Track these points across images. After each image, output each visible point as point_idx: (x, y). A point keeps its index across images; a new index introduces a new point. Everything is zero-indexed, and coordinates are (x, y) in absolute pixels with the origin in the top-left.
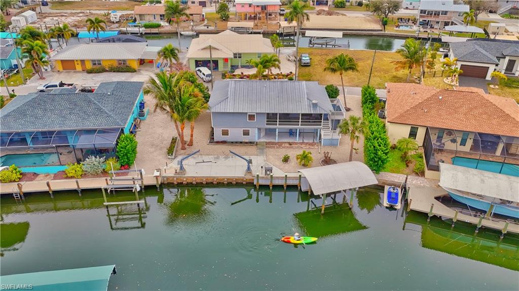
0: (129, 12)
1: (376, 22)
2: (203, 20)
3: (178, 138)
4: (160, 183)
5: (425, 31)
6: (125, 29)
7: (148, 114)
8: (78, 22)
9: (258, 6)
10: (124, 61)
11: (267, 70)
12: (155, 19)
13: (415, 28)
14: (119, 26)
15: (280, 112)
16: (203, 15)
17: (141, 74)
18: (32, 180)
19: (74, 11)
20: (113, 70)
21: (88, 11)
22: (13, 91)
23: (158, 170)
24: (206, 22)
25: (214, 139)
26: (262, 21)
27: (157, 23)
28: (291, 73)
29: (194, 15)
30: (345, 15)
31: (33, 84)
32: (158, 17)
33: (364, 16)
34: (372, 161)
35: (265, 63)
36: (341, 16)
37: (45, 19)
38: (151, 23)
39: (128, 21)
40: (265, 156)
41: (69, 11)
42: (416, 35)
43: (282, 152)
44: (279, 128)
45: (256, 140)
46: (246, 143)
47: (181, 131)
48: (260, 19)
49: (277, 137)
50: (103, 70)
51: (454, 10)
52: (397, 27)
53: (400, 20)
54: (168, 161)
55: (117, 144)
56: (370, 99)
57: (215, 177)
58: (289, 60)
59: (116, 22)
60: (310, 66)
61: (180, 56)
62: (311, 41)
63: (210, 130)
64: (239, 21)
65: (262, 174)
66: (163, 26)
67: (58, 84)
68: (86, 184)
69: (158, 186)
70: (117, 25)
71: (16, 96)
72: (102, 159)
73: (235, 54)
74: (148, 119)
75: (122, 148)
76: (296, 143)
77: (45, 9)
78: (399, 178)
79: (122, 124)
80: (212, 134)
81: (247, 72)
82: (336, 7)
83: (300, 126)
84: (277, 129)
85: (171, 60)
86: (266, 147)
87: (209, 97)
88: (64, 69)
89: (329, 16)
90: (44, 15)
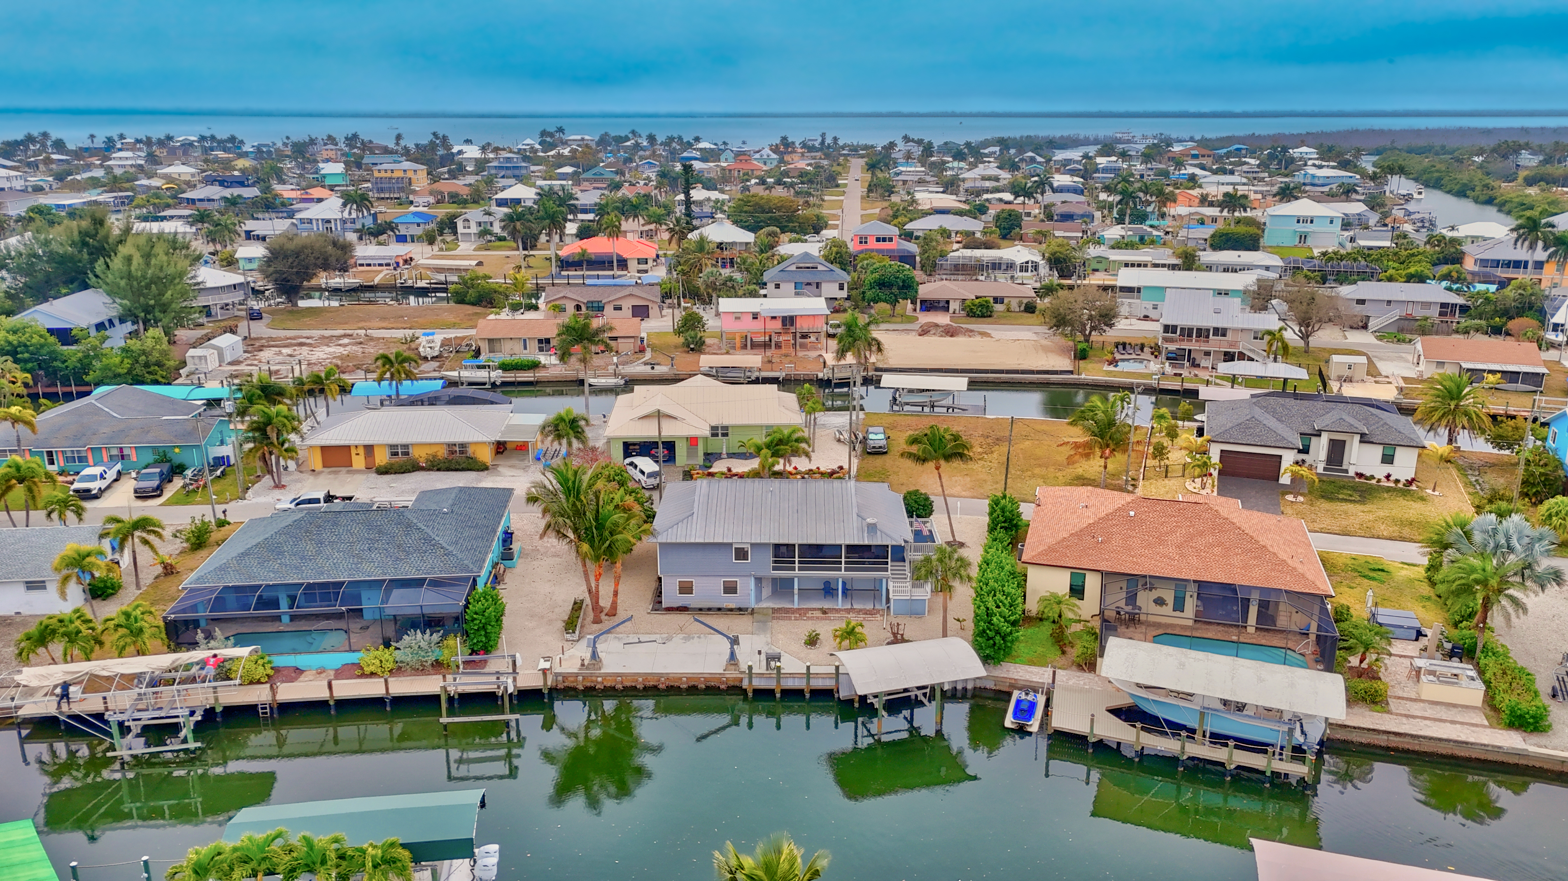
0: (461, 333)
1: (1063, 351)
2: (642, 350)
3: (588, 601)
4: (549, 683)
5: (1175, 374)
6: (455, 374)
7: (519, 557)
8: (341, 358)
9: (774, 318)
10: (463, 446)
11: (781, 461)
12: (525, 348)
13: (1154, 366)
14: (440, 367)
15: (800, 542)
16: (642, 340)
17: (499, 474)
18: (292, 680)
19: (328, 333)
20: (436, 465)
21: (362, 332)
22: (224, 512)
23: (547, 659)
24: (648, 355)
25: (661, 602)
26: (784, 351)
27: (531, 358)
28: (841, 468)
29: (619, 340)
30: (987, 335)
31: (262, 500)
32: (534, 346)
33: (1034, 337)
34: (982, 637)
35: (777, 445)
36: (978, 338)
37: (262, 354)
38: (516, 359)
39: (461, 355)
40: (768, 636)
41: (316, 333)
42: (1154, 383)
43: (805, 628)
44: (799, 578)
45: (753, 604)
46: (731, 610)
47: (593, 585)
48: (778, 346)
49: (796, 597)
50: (414, 467)
51: (1241, 326)
52: (1110, 364)
53: (1121, 347)
54: (567, 645)
55: (466, 607)
56: (1005, 522)
57: (661, 675)
58: (839, 440)
59: (433, 358)
60: (886, 453)
61: (589, 433)
62: (895, 399)
63: (654, 585)
64: (728, 353)
65: (760, 667)
66: (544, 366)
67: (321, 495)
68: (403, 687)
69: (546, 692)
70: (435, 364)
71: (229, 524)
72: (436, 637)
73: (714, 428)
74: (519, 565)
75: (476, 613)
76: (837, 611)
77: (259, 329)
78: (1040, 675)
79: (475, 569)
80: (659, 593)
81: (741, 466)
82: (968, 315)
83: (843, 572)
84: (796, 580)
85: (570, 444)
86: (773, 618)
87: (654, 517)
88: (324, 467)
89: (949, 339)
90: (257, 344)
